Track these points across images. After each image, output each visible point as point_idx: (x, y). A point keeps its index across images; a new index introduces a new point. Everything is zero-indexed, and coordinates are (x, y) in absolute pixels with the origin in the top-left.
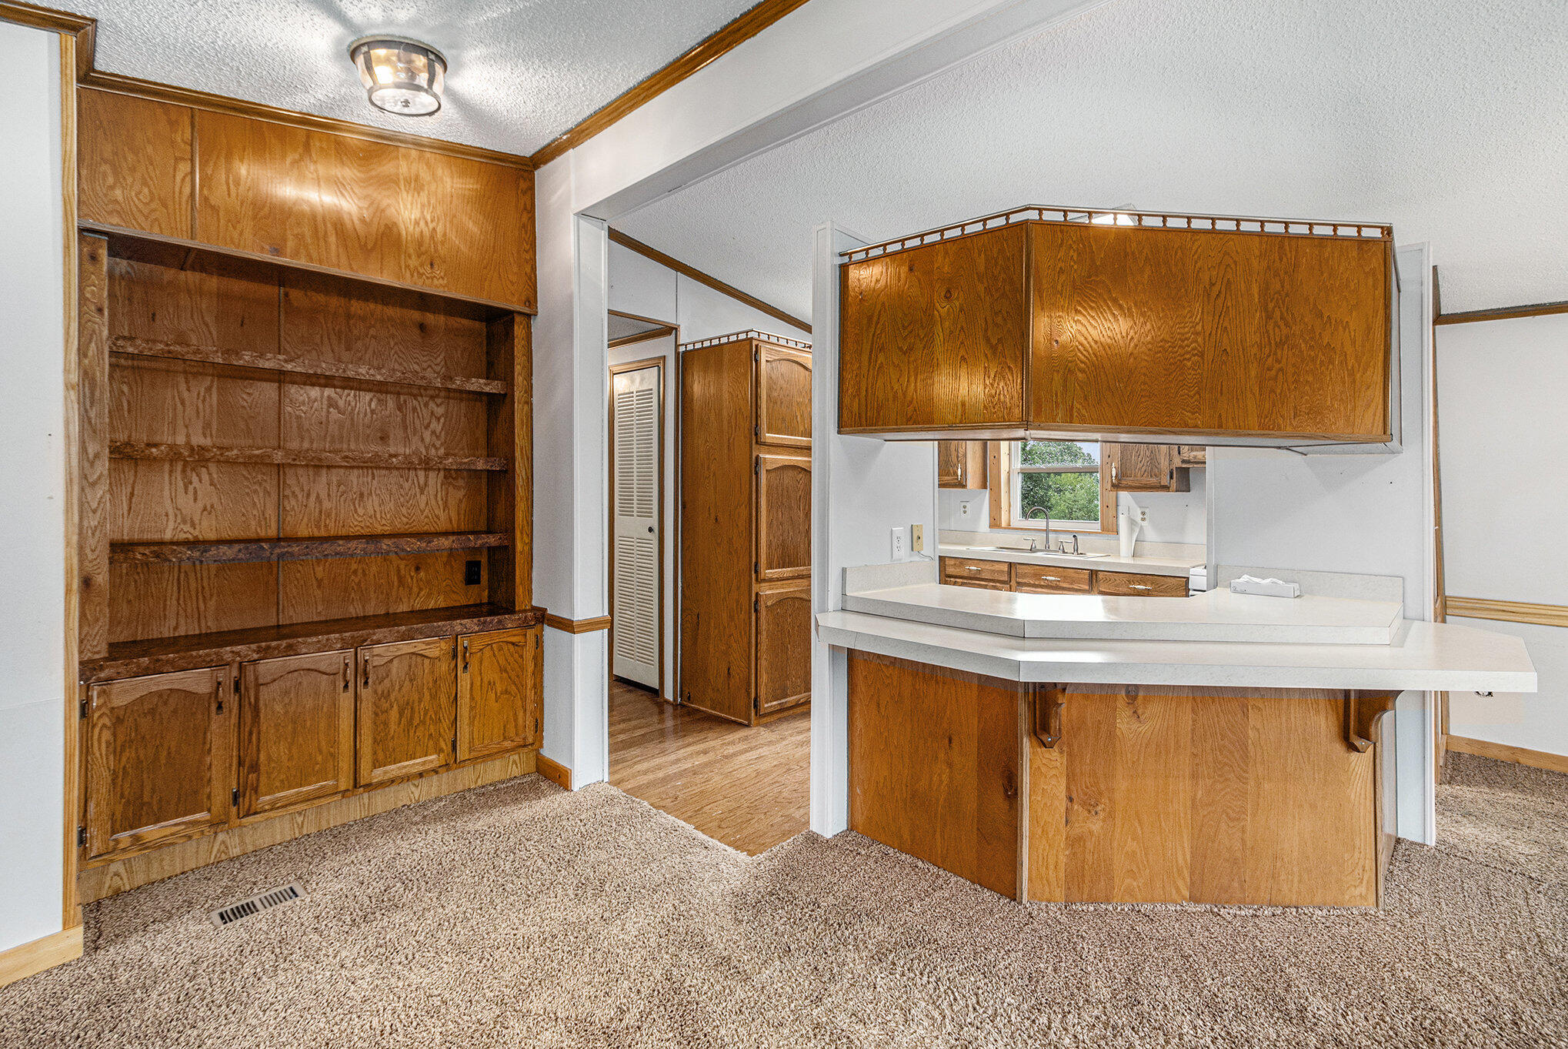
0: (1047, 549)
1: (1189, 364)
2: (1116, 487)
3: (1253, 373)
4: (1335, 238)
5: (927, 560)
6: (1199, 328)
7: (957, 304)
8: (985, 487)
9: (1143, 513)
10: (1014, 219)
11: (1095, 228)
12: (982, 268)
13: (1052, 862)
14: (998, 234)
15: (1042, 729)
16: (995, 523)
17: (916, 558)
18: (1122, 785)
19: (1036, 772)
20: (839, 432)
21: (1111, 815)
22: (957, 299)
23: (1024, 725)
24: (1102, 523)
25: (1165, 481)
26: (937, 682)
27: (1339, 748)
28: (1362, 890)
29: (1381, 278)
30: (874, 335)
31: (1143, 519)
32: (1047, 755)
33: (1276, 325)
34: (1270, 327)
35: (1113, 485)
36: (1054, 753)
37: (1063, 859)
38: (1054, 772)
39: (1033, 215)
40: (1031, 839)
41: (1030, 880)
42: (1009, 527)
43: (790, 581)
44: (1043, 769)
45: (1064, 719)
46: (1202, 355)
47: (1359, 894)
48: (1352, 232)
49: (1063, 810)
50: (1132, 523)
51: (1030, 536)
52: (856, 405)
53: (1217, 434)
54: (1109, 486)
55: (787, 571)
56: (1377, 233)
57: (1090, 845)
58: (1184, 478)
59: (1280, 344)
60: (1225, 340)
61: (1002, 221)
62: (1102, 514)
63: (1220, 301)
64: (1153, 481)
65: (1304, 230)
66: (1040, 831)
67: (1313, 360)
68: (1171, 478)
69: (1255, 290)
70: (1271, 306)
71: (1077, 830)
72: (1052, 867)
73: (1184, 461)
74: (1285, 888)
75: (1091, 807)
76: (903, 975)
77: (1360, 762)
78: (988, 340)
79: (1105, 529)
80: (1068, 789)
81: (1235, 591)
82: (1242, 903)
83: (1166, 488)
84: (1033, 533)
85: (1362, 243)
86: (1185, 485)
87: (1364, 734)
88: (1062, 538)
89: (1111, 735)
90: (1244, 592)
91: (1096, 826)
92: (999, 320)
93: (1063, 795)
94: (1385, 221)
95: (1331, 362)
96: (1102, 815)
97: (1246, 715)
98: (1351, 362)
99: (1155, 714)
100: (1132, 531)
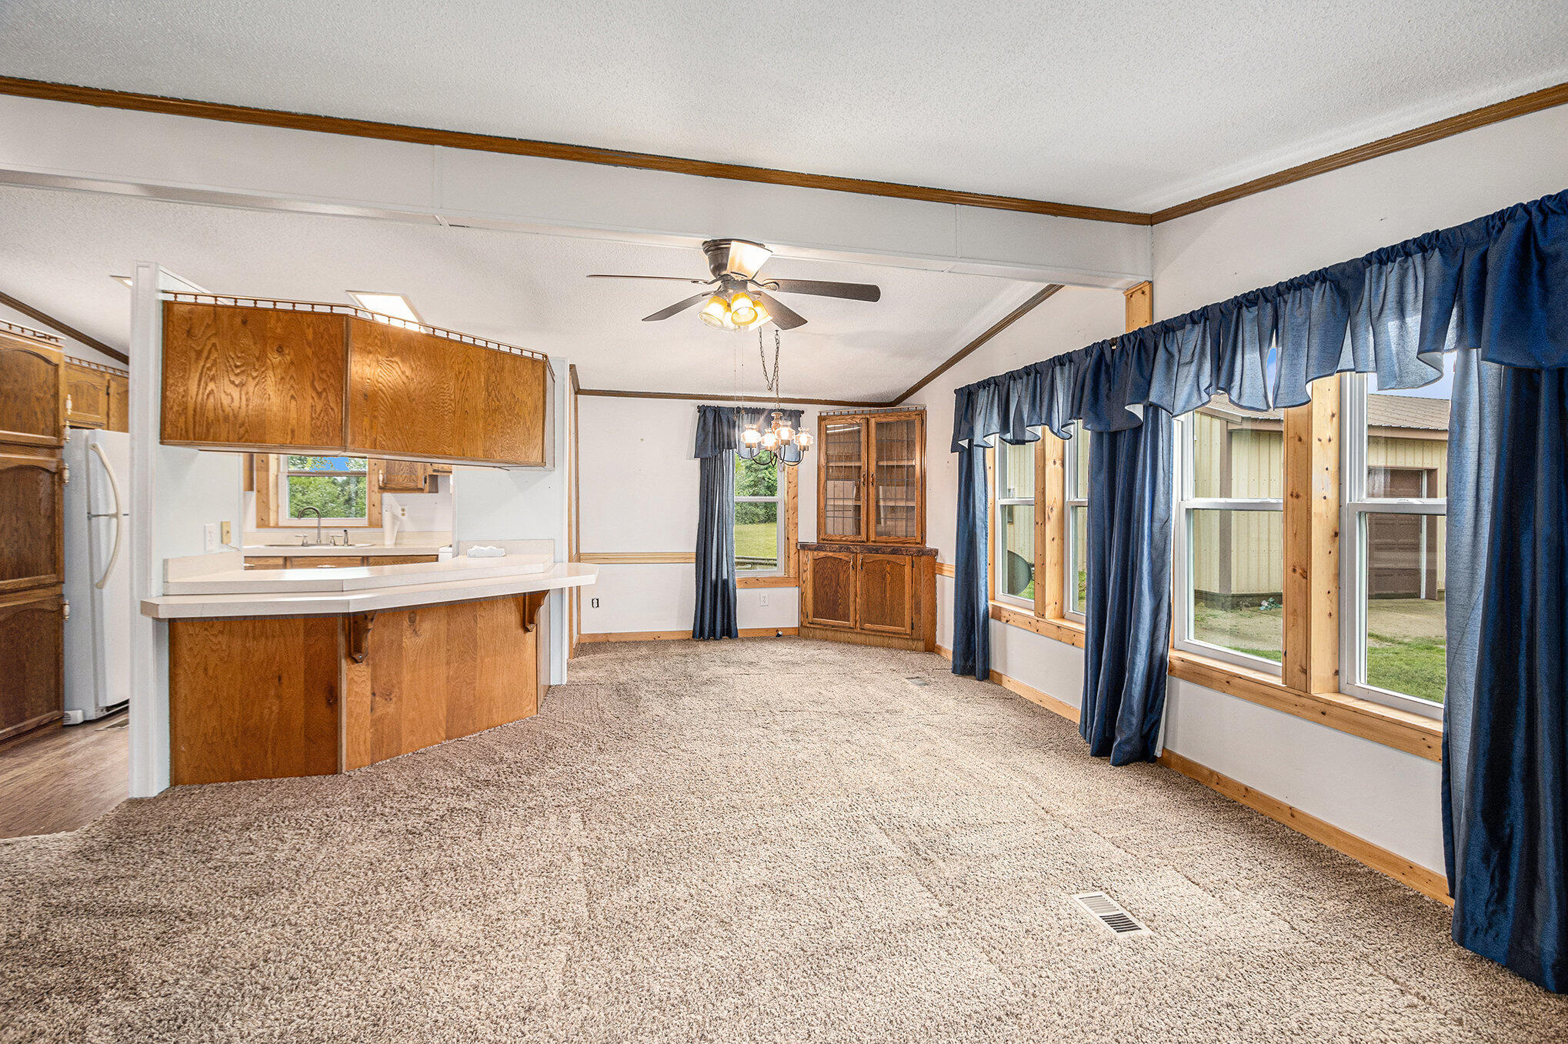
0: (319, 543)
1: (447, 417)
2: (383, 488)
3: (481, 426)
4: (521, 357)
5: (233, 550)
6: (453, 397)
7: (288, 358)
8: (251, 489)
9: (403, 510)
10: (336, 310)
11: (392, 327)
12: (310, 337)
13: (362, 738)
14: (323, 317)
15: (355, 651)
16: (263, 523)
17: (226, 550)
18: (407, 677)
19: (351, 681)
20: (162, 443)
21: (400, 699)
22: (288, 354)
23: (342, 649)
24: (369, 519)
25: (421, 484)
26: (267, 638)
27: (521, 631)
28: (531, 707)
29: (542, 380)
30: (203, 367)
31: (403, 515)
32: (358, 669)
33: (493, 400)
34: (490, 400)
35: (380, 488)
36: (362, 667)
37: (369, 735)
38: (363, 679)
39: (351, 312)
40: (347, 728)
41: (347, 756)
42: (277, 526)
43: (28, 592)
44: (356, 678)
45: (370, 642)
46: (454, 412)
47: (529, 708)
48: (529, 355)
49: (369, 703)
50: (395, 517)
51: (301, 533)
52: (182, 419)
53: (462, 459)
54: (376, 489)
55: (24, 581)
56: (540, 357)
57: (386, 722)
58: (433, 483)
59: (495, 410)
60: (466, 406)
61: (327, 310)
62: (369, 510)
63: (464, 383)
64: (412, 485)
65: (507, 350)
66: (353, 721)
67: (511, 421)
68: (425, 482)
69: (482, 380)
70: (490, 388)
71: (379, 712)
72: (362, 743)
73: (434, 471)
74: (495, 717)
75: (387, 696)
76: (269, 827)
77: (530, 637)
78: (315, 389)
79: (371, 525)
80: (373, 688)
81: (470, 556)
82: (474, 732)
83: (421, 490)
84: (305, 530)
85: (534, 361)
86: (434, 489)
87: (532, 621)
88: (333, 532)
89: (400, 647)
90: (474, 556)
91: (391, 708)
92: (324, 376)
93: (369, 693)
94: (544, 351)
95: (519, 423)
96: (394, 699)
97: (476, 621)
98: (528, 424)
99: (427, 627)
100: (394, 523)
